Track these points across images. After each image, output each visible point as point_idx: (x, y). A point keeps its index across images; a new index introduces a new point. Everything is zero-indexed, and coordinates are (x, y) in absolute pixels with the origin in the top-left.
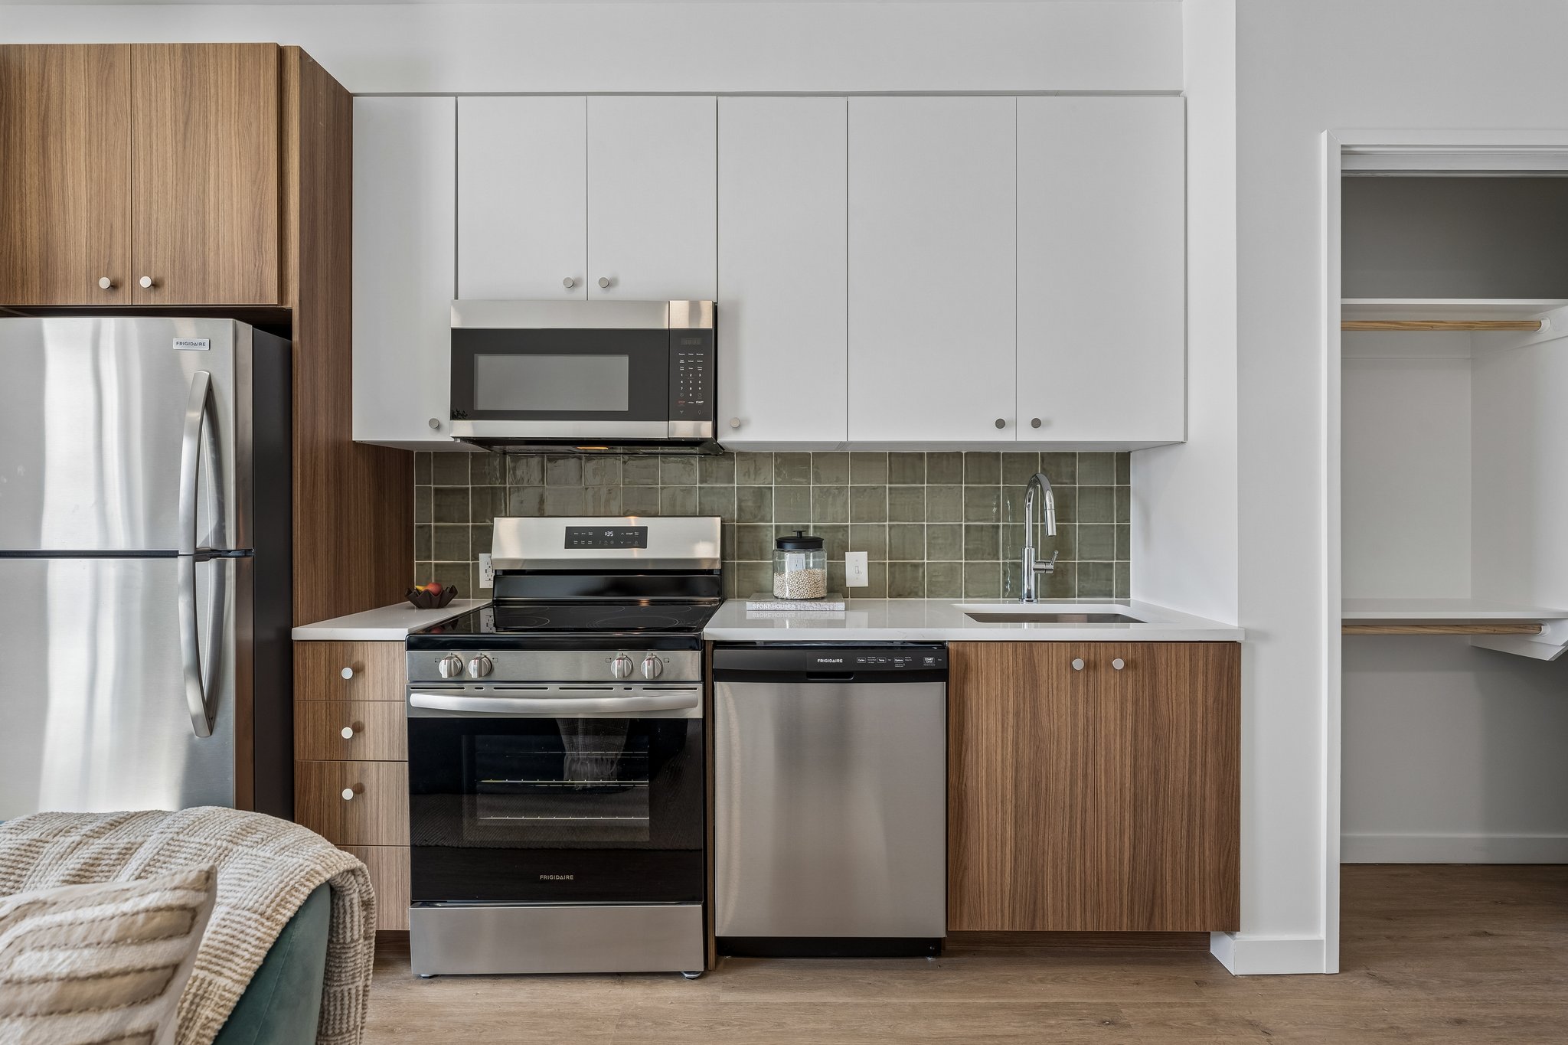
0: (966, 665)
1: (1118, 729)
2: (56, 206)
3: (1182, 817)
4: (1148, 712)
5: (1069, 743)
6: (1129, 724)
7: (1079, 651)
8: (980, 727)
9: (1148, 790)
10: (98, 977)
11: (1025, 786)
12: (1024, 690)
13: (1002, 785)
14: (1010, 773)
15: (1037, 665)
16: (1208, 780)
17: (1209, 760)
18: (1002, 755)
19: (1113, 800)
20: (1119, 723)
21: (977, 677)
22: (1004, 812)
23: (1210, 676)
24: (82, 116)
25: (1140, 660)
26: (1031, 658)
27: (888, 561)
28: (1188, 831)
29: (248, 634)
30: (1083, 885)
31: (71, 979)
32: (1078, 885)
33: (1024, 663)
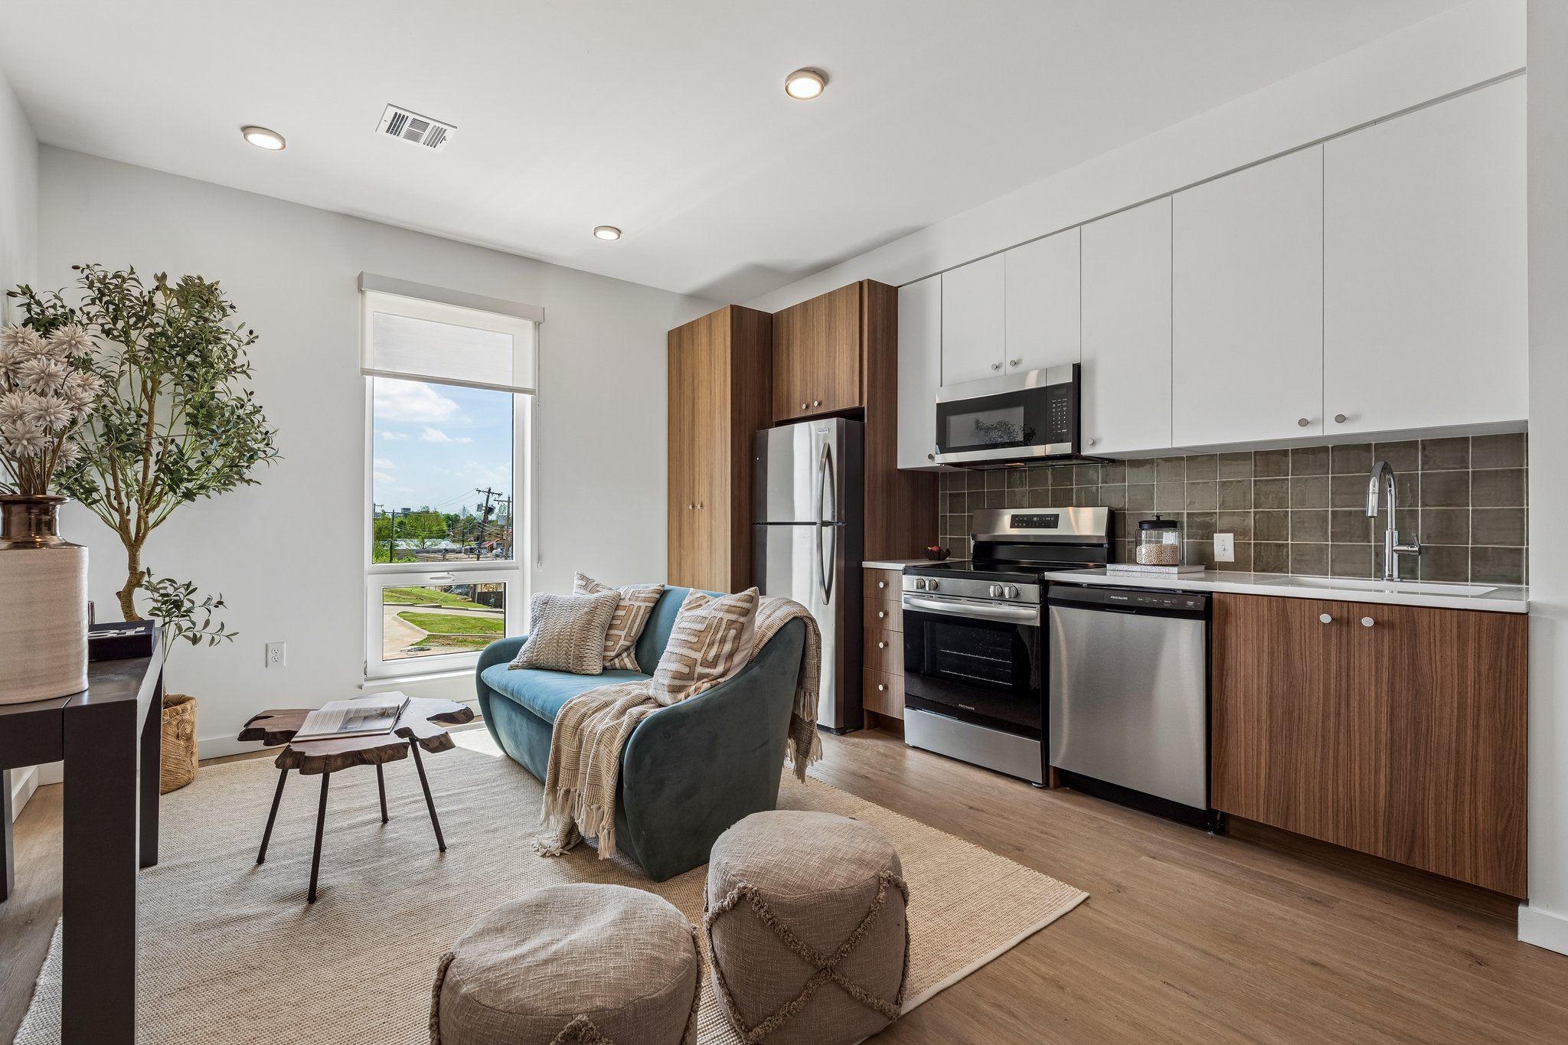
0: (1227, 611)
1: (1373, 680)
2: (791, 375)
3: (1448, 771)
4: (1407, 668)
5: (1321, 684)
6: (1385, 676)
7: (1332, 608)
8: (1239, 660)
9: (1407, 738)
10: (734, 606)
11: (1279, 712)
12: (1278, 636)
13: (1258, 707)
14: (1265, 699)
15: (1290, 617)
16: (1481, 742)
17: (1482, 722)
18: (1258, 684)
19: (1367, 739)
20: (1373, 674)
21: (1236, 621)
22: (1260, 729)
23: (1484, 644)
24: (799, 335)
25: (1398, 621)
26: (1285, 609)
27: (1252, 542)
28: (1456, 786)
29: (843, 563)
30: (1335, 806)
31: (730, 606)
32: (1330, 804)
33: (1278, 614)
